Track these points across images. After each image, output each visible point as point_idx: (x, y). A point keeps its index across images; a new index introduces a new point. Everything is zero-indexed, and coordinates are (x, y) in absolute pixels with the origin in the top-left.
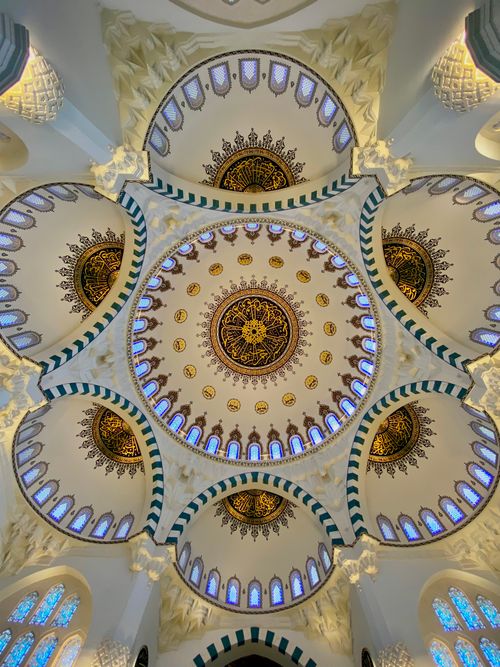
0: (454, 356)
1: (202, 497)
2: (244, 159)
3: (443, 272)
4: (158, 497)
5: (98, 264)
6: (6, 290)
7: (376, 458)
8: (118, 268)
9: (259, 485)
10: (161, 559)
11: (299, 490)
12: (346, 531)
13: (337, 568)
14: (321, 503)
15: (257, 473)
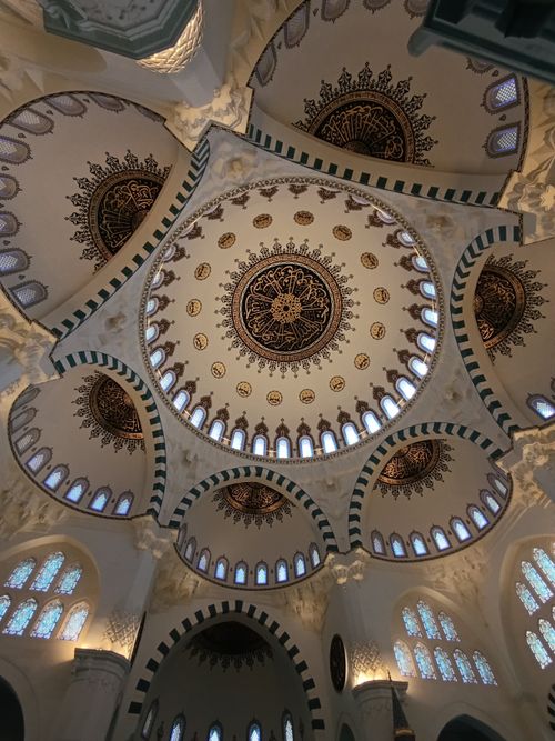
0: (504, 417)
1: (204, 484)
2: (360, 103)
3: (531, 321)
4: (161, 480)
5: (123, 197)
6: (5, 220)
7: (386, 479)
8: (148, 208)
9: (262, 480)
10: (164, 541)
11: (301, 493)
12: (342, 538)
13: (326, 569)
14: (322, 509)
15: (262, 468)
